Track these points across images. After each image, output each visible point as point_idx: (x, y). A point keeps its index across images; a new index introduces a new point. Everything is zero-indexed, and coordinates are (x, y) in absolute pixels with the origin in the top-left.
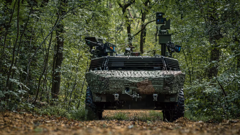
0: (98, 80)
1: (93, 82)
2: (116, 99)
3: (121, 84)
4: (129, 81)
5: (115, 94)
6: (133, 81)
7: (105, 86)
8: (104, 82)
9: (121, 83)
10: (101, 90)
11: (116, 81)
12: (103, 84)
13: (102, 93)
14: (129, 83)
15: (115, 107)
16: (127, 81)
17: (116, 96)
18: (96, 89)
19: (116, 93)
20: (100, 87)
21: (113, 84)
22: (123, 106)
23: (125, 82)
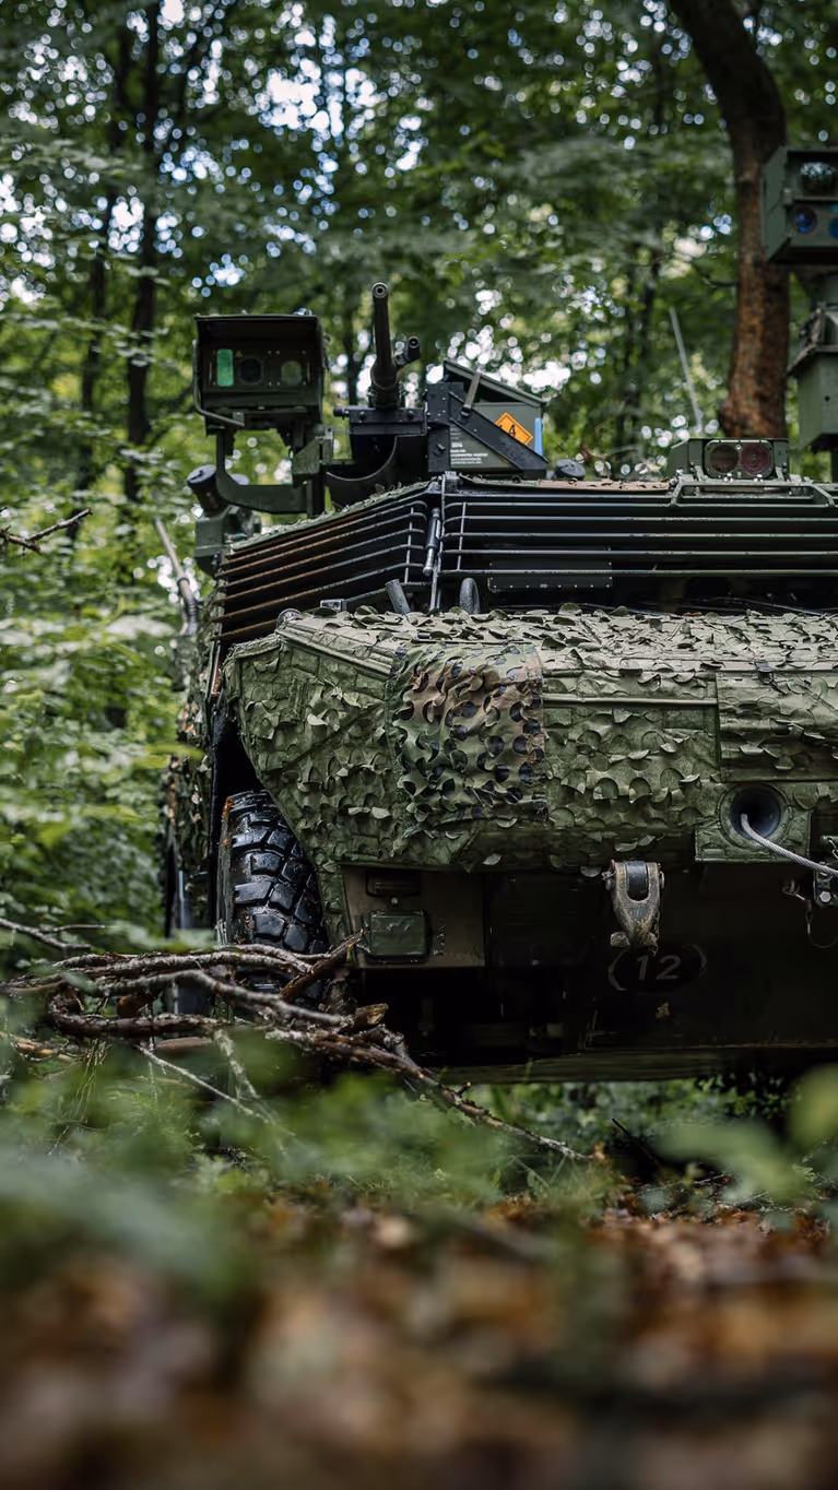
0: (406, 715)
1: (326, 740)
2: (639, 916)
3: (681, 746)
4: (775, 712)
5: (622, 870)
6: (820, 711)
7: (500, 775)
8: (479, 732)
9: (685, 735)
10: (452, 827)
11: (622, 717)
12: (471, 748)
13: (457, 856)
14: (782, 736)
15: (553, 1030)
16: (751, 709)
17: (637, 889)
18: (380, 813)
19: (621, 858)
20: (428, 792)
21: (596, 750)
22: (663, 1010)
23: (726, 723)
